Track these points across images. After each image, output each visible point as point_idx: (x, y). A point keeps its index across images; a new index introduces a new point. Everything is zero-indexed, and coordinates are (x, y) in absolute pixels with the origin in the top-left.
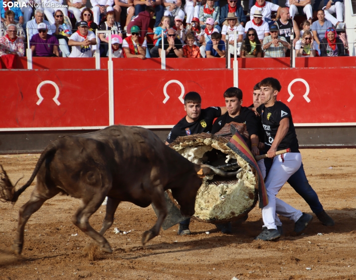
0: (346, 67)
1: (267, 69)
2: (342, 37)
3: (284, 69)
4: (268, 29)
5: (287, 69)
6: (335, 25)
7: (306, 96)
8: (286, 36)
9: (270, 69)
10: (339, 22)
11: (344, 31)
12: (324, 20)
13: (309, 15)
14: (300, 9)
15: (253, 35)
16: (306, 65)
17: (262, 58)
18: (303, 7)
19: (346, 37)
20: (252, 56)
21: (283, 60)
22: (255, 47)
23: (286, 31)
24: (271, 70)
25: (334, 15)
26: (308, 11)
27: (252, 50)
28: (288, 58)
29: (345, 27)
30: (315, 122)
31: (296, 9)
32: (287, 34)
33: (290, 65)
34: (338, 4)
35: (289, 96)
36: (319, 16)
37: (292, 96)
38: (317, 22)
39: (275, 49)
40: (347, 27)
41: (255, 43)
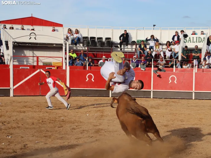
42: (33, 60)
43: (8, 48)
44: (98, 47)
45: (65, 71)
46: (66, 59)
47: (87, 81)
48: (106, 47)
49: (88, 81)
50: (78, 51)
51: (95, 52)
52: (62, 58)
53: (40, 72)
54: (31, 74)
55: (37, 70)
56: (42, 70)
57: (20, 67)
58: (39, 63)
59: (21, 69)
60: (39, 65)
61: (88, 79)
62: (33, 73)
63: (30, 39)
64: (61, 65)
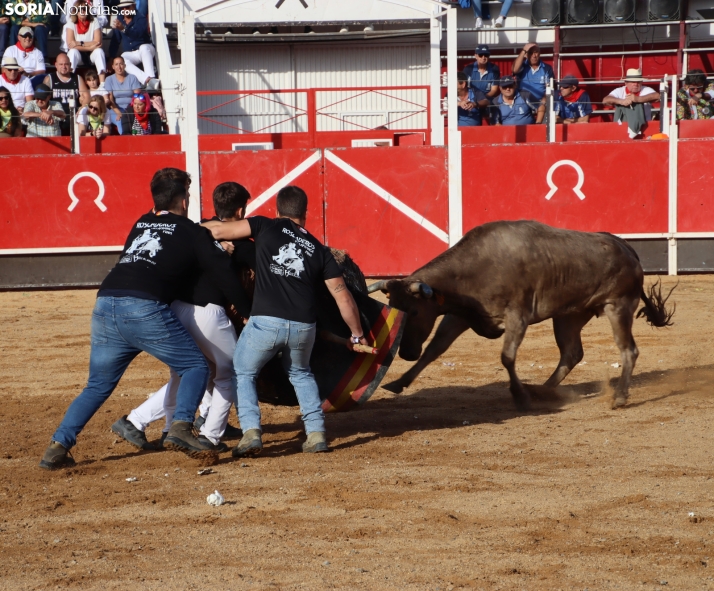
0: (163, 153)
1: (32, 156)
2: (155, 102)
3: (60, 155)
4: (31, 89)
5: (65, 156)
6: (143, 83)
7: (98, 202)
8: (64, 101)
9: (36, 156)
10: (149, 78)
11: (159, 93)
12: (125, 74)
13: (100, 66)
14: (85, 55)
15: (6, 98)
16: (99, 150)
17: (24, 139)
18: (89, 53)
19: (162, 102)
20: (5, 135)
21: (59, 141)
22: (9, 118)
23: (64, 93)
24: (39, 159)
25: (140, 66)
26: (98, 58)
27: (4, 124)
28: (66, 137)
29: (160, 86)
30: (115, 244)
31: (79, 56)
32: (66, 98)
33: (70, 150)
34: (144, 48)
35: (70, 201)
36: (116, 67)
37: (75, 201)
38: (113, 76)
39: (44, 123)
40: (163, 86)
41: (9, 112)
42: (296, 108)
43: (176, 57)
44: (610, 21)
45: (442, 153)
46: (444, 92)
47: (549, 196)
48: (655, 19)
49: (554, 197)
50: (510, 52)
51: (596, 49)
52: (425, 91)
53: (324, 163)
54: (280, 176)
55: (308, 155)
56: (330, 156)
57: (234, 146)
58: (318, 118)
59: (233, 156)
60: (319, 128)
61: (554, 189)
62: (289, 169)
63: (278, 6)
64: (425, 127)
